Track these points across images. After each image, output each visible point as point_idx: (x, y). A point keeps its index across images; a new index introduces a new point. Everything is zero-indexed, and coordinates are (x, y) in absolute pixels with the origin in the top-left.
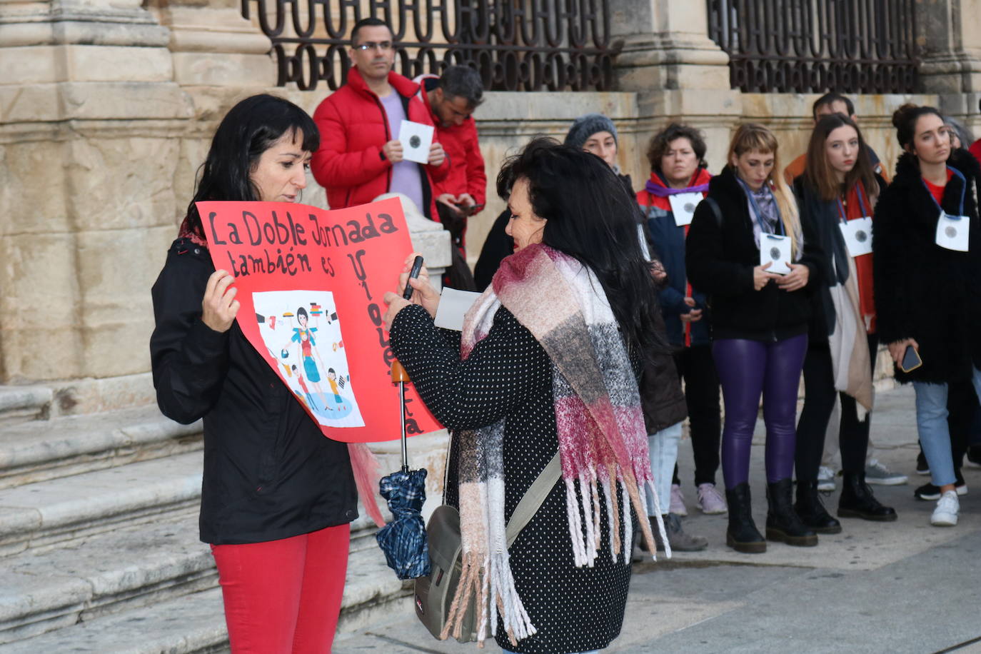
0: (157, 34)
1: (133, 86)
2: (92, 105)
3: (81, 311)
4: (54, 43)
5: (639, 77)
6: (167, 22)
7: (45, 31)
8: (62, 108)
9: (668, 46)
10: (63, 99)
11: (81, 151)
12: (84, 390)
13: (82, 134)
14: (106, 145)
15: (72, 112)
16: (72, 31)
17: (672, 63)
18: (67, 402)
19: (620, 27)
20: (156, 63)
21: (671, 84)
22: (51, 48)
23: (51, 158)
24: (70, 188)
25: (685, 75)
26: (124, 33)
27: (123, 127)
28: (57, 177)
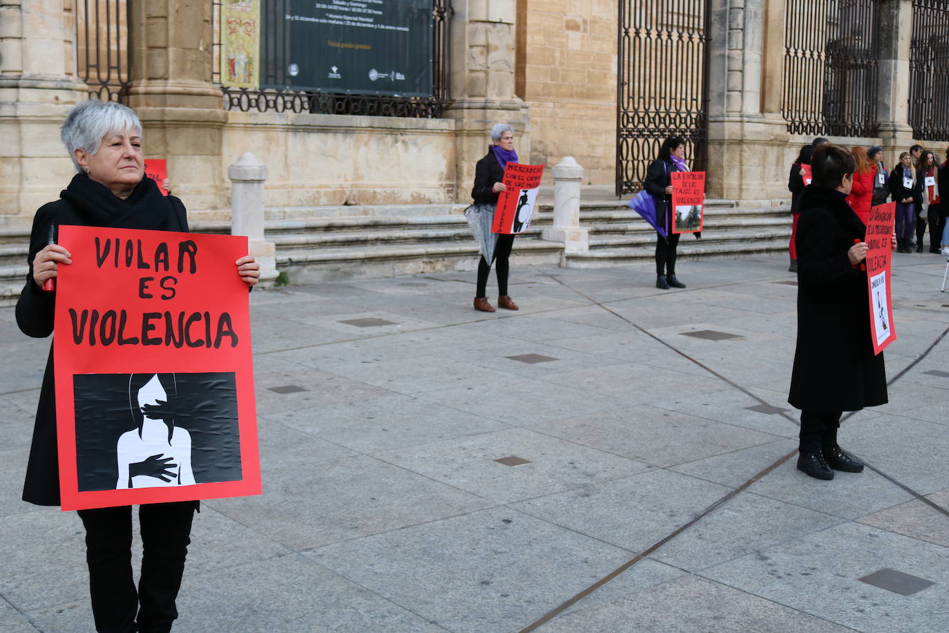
0: (762, 120)
1: (758, 133)
2: (749, 137)
3: (741, 185)
4: (741, 122)
5: (884, 134)
6: (764, 117)
7: (739, 119)
8: (742, 137)
9: (894, 126)
10: (742, 135)
11: (745, 147)
12: (741, 202)
13: (746, 143)
14: (750, 146)
15: (744, 138)
16: (745, 119)
17: (895, 131)
18: (738, 204)
19: (880, 119)
20: (762, 127)
21: (894, 137)
22: (739, 123)
23: (737, 148)
24: (741, 156)
25: (898, 134)
26: (756, 120)
27: (754, 142)
28: (738, 153)
